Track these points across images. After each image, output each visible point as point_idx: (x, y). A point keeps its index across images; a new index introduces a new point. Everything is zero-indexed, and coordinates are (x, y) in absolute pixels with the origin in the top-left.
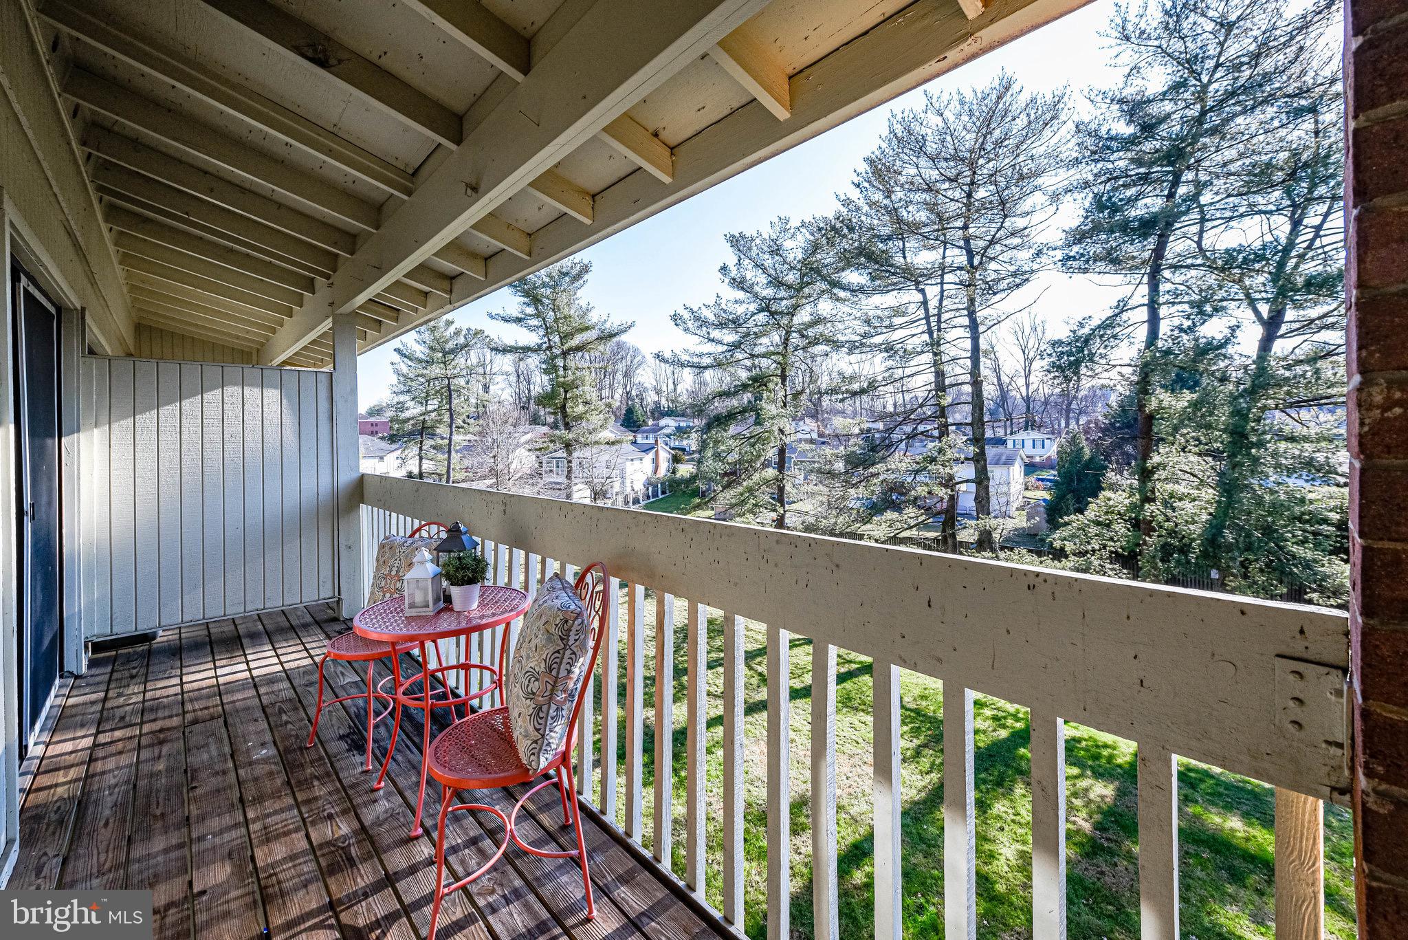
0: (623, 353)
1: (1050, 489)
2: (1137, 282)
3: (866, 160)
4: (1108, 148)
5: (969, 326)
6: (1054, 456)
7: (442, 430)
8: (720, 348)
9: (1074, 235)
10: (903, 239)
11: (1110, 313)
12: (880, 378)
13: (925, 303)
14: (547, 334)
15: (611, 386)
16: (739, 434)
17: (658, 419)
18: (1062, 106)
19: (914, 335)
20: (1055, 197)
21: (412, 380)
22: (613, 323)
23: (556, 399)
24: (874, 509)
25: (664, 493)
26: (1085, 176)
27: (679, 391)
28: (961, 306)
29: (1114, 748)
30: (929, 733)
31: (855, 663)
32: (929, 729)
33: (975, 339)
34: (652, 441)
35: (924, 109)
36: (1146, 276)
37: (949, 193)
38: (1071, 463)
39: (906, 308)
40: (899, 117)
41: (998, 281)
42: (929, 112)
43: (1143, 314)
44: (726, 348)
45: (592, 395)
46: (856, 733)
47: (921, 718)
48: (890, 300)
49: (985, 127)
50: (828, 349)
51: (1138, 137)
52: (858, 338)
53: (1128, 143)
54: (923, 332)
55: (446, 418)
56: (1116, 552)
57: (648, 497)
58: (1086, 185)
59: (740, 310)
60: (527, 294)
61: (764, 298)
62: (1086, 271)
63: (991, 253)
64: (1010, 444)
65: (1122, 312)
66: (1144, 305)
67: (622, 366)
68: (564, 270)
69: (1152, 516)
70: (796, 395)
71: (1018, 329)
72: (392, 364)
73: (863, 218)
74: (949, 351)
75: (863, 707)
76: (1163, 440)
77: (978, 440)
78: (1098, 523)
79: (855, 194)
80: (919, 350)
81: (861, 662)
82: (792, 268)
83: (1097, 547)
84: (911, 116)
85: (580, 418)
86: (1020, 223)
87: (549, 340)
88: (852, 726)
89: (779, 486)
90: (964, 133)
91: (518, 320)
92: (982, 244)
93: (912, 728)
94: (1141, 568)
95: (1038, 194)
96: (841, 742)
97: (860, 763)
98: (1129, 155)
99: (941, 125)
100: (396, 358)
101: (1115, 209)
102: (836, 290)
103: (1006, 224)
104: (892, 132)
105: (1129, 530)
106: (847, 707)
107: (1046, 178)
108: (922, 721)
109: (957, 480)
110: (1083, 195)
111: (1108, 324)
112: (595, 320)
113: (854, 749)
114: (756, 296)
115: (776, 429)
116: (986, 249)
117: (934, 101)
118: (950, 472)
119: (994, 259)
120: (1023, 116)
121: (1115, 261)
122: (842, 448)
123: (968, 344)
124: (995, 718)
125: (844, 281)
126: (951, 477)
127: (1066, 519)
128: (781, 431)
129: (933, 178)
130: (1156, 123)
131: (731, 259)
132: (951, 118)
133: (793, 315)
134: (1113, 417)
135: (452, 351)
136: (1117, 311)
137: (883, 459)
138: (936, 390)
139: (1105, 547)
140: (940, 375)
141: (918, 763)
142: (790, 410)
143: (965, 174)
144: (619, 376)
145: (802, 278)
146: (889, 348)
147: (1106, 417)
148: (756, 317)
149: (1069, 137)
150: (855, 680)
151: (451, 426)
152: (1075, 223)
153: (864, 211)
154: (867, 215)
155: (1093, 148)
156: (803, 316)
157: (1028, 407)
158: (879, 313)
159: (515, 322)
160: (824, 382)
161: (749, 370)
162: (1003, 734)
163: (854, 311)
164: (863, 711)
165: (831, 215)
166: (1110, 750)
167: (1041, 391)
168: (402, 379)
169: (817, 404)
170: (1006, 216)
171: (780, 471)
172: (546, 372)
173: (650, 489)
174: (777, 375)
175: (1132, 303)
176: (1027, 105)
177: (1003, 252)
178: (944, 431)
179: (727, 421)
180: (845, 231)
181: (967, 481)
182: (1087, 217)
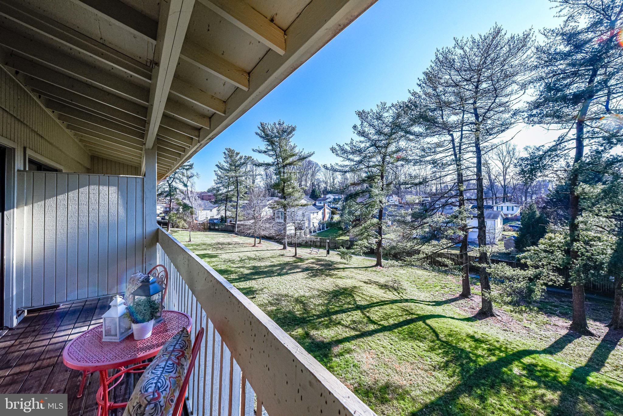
0: (311, 166)
1: (517, 231)
2: (570, 127)
3: (424, 73)
4: (555, 59)
5: (476, 152)
6: (518, 215)
7: (234, 199)
8: (352, 163)
9: (535, 104)
10: (442, 110)
11: (554, 143)
12: (429, 177)
13: (453, 140)
14: (276, 158)
15: (306, 181)
16: (361, 202)
17: (326, 195)
18: (529, 39)
19: (447, 156)
20: (524, 86)
21: (223, 178)
22: (305, 152)
23: (280, 186)
24: (425, 240)
25: (327, 228)
26: (541, 74)
27: (335, 182)
28: (472, 142)
29: (557, 372)
30: (453, 355)
31: (415, 314)
32: (453, 353)
33: (479, 158)
34: (322, 205)
35: (454, 46)
36: (575, 124)
37: (467, 87)
38: (529, 219)
39: (443, 143)
40: (441, 51)
41: (492, 129)
42: (456, 48)
43: (573, 144)
44: (355, 163)
45: (296, 184)
46: (414, 351)
47: (449, 347)
48: (435, 139)
49: (486, 54)
50: (403, 163)
51: (572, 52)
52: (418, 158)
53: (565, 56)
54: (452, 155)
55: (236, 194)
56: (556, 267)
57: (320, 230)
58: (542, 78)
59: (363, 145)
60: (268, 141)
61: (373, 140)
62: (540, 122)
63: (488, 115)
64: (495, 209)
65: (561, 143)
66: (574, 139)
67: (310, 172)
68: (284, 130)
69: (577, 249)
70: (388, 185)
71: (500, 152)
72: (215, 171)
73: (422, 101)
74: (465, 164)
75: (418, 338)
76: (584, 209)
77: (480, 207)
78: (545, 251)
79: (418, 90)
80: (449, 163)
81: (418, 315)
82: (387, 126)
83: (545, 263)
84: (447, 50)
85: (290, 194)
86: (504, 100)
87: (278, 161)
88: (412, 347)
89: (379, 227)
90: (474, 57)
91: (265, 152)
92: (483, 111)
93: (444, 351)
94: (571, 276)
95: (514, 85)
96: (407, 356)
97: (416, 368)
98: (567, 62)
99: (462, 53)
100: (217, 169)
101: (558, 90)
102: (408, 135)
103: (497, 101)
104: (437, 58)
105: (564, 255)
106: (410, 337)
107: (518, 77)
108: (449, 348)
109: (468, 227)
110: (539, 84)
111: (553, 149)
112: (297, 151)
113: (413, 360)
114: (369, 139)
115: (378, 200)
116: (485, 113)
117: (459, 42)
118: (465, 223)
119: (489, 118)
120: (507, 46)
121: (558, 117)
122: (410, 210)
123: (475, 160)
124: (489, 350)
125: (412, 131)
126: (466, 226)
127: (528, 248)
128: (381, 202)
129: (458, 80)
130: (583, 44)
131: (358, 122)
132: (468, 50)
133: (387, 148)
134: (552, 196)
135: (239, 166)
136: (558, 142)
137: (431, 216)
138: (458, 183)
139: (550, 263)
140: (460, 175)
141: (447, 370)
142: (385, 192)
143: (475, 77)
144: (309, 176)
145: (391, 131)
146: (434, 162)
147: (548, 196)
148: (370, 149)
149: (532, 55)
150: (415, 324)
151: (237, 198)
152: (534, 99)
153: (423, 98)
154: (424, 99)
155: (546, 59)
156: (392, 148)
157: (505, 191)
158: (429, 146)
159: (263, 153)
160: (402, 178)
161: (367, 173)
162: (494, 359)
163: (417, 145)
164: (418, 340)
165: (406, 100)
166: (554, 374)
167: (511, 183)
168: (218, 177)
169: (399, 189)
170: (497, 96)
171: (380, 220)
172: (276, 174)
173: (321, 226)
174: (379, 176)
175: (567, 138)
176: (509, 41)
177: (494, 114)
178: (461, 203)
179: (355, 196)
180: (413, 107)
181: (474, 228)
182: (541, 95)
